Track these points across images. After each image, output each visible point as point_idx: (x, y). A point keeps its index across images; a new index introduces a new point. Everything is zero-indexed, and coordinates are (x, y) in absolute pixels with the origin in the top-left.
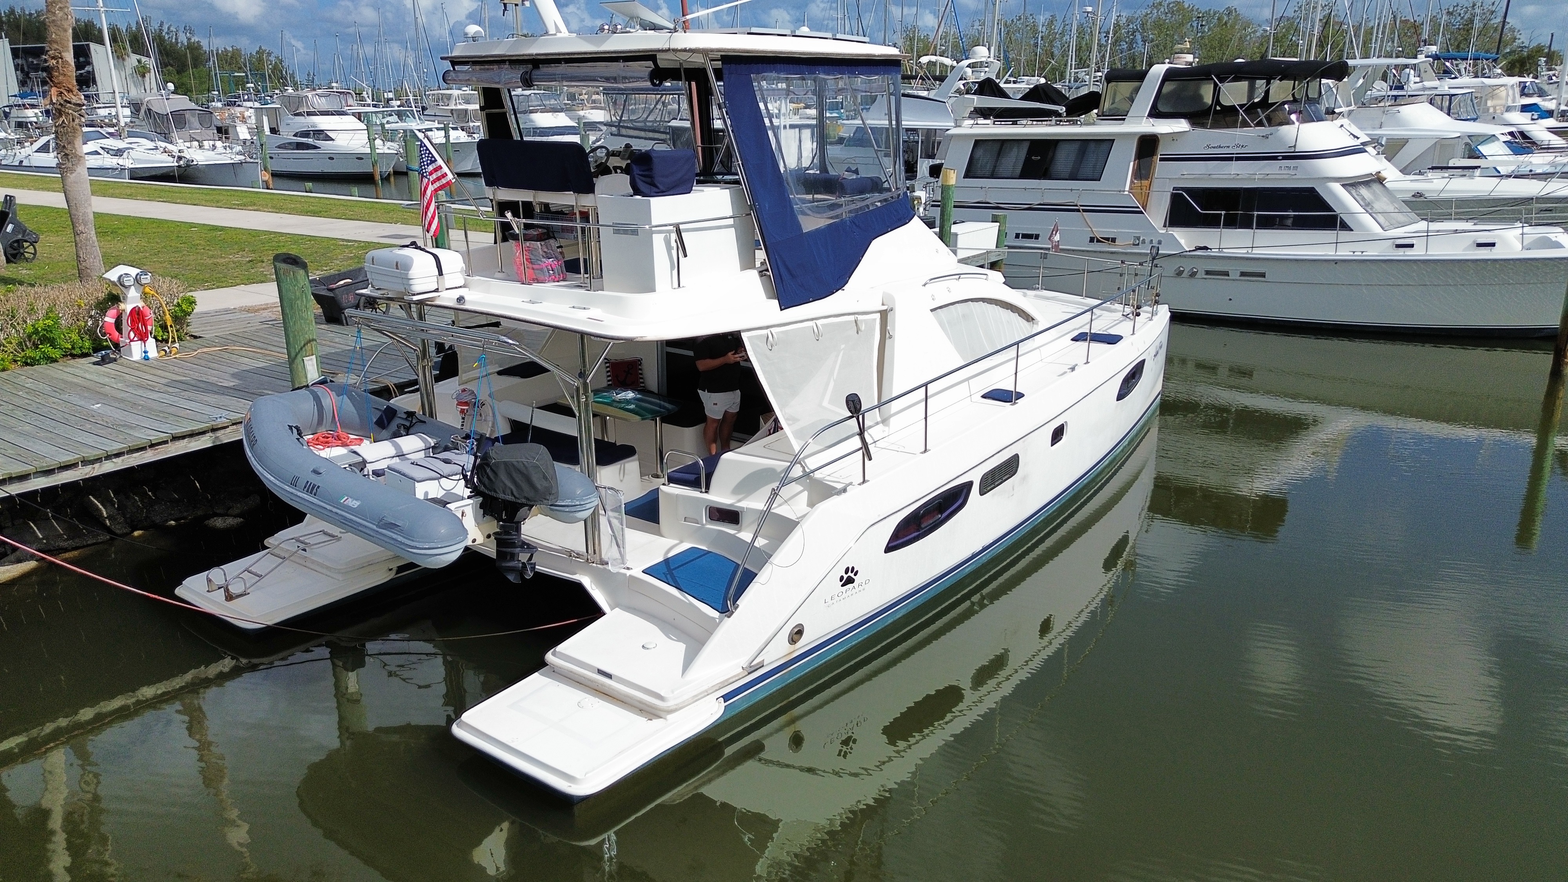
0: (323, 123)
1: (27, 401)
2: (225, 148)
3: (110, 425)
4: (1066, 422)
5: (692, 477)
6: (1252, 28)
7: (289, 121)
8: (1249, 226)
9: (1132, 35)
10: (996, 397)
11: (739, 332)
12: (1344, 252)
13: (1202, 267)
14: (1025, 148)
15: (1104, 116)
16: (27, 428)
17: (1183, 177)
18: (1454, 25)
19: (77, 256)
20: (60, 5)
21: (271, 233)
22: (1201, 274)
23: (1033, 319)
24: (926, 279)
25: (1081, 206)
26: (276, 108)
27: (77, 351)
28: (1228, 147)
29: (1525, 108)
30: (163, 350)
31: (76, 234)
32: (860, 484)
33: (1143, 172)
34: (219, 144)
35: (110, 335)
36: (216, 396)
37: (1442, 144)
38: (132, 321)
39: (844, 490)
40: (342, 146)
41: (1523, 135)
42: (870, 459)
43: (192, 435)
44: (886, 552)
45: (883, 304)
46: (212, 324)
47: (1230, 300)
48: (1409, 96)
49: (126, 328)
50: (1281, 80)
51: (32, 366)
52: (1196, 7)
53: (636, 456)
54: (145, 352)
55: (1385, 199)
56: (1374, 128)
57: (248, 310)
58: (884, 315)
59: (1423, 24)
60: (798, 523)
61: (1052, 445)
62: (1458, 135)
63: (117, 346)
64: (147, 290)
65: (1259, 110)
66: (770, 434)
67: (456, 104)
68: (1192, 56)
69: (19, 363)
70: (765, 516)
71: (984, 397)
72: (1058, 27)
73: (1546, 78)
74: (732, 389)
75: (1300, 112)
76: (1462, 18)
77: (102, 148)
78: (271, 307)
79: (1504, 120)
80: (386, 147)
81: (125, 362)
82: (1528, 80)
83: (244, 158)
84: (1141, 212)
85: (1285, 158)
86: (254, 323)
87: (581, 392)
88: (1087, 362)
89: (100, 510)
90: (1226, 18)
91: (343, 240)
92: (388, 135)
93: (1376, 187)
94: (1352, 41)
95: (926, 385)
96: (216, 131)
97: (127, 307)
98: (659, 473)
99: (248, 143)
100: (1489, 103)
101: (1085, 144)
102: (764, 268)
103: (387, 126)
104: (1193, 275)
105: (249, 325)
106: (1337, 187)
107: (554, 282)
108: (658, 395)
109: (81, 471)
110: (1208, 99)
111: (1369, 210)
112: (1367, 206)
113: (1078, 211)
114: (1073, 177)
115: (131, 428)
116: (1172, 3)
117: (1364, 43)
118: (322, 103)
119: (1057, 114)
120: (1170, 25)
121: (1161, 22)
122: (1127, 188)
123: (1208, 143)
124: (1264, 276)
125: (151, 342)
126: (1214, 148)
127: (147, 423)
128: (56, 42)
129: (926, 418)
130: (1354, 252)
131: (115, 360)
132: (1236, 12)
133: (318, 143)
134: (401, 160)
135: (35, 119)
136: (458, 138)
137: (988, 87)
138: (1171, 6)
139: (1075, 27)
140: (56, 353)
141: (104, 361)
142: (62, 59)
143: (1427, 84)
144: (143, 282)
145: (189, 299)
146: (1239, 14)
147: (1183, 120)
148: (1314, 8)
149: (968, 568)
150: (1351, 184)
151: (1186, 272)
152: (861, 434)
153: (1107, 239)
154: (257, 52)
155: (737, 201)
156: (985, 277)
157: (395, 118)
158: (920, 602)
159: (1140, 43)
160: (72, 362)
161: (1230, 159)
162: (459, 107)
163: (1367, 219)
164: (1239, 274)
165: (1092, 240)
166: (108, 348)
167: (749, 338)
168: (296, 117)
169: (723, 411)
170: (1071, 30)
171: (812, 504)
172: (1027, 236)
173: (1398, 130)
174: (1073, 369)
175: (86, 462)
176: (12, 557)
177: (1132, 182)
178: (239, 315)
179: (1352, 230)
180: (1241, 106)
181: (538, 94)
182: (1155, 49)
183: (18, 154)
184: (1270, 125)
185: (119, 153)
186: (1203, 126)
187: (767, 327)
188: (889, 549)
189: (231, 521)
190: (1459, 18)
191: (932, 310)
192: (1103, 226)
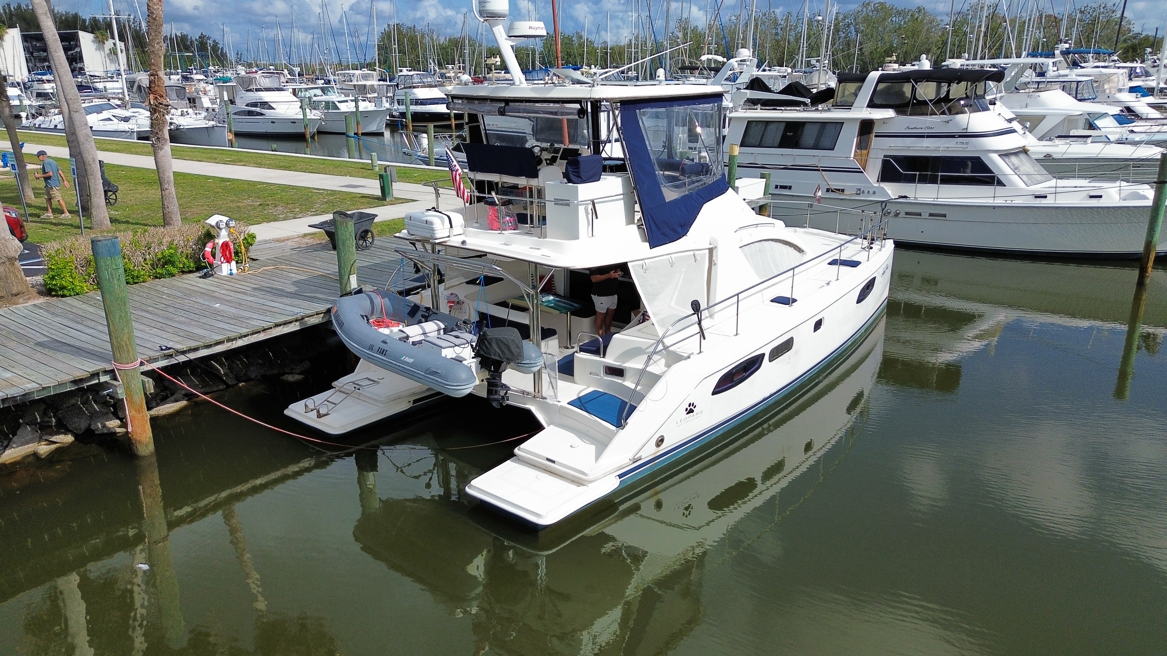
0: (266, 96)
1: (171, 302)
2: (196, 114)
3: (232, 317)
4: (823, 317)
5: (594, 349)
6: (937, 22)
7: (242, 95)
8: (935, 182)
9: (848, 27)
10: (779, 301)
11: (627, 263)
12: (999, 202)
13: (903, 210)
14: (782, 127)
15: (836, 106)
16: (183, 319)
17: (890, 148)
18: (1085, 21)
19: (163, 205)
20: (157, 41)
21: (264, 183)
22: (902, 215)
23: (803, 251)
24: (737, 228)
25: (821, 167)
26: (232, 86)
27: (186, 269)
28: (922, 128)
29: (1132, 90)
30: (241, 268)
31: (162, 190)
32: (698, 354)
33: (863, 145)
34: (190, 111)
35: (208, 259)
36: (288, 299)
37: (1070, 120)
38: (223, 250)
39: (689, 357)
40: (281, 114)
41: (1129, 109)
42: (704, 339)
43: (285, 323)
44: (713, 394)
45: (710, 244)
46: (261, 250)
47: (922, 232)
48: (1048, 82)
49: (219, 254)
50: (958, 83)
51: (160, 279)
52: (895, 7)
53: (557, 336)
54: (231, 270)
55: (1028, 165)
56: (1021, 108)
57: (278, 240)
58: (711, 250)
59: (1062, 20)
60: (661, 377)
61: (814, 332)
62: (1081, 113)
63: (211, 265)
64: (232, 230)
65: (943, 103)
66: (640, 323)
67: (357, 81)
68: (897, 65)
69: (152, 277)
70: (643, 372)
71: (772, 301)
72: (793, 21)
73: (1150, 62)
74: (612, 294)
75: (971, 106)
76: (1091, 16)
77: (114, 116)
78: (291, 239)
79: (1116, 98)
80: (312, 114)
81: (219, 277)
82: (1137, 65)
83: (215, 123)
84: (862, 172)
85: (960, 136)
86: (287, 250)
87: (535, 297)
88: (838, 279)
89: (220, 370)
90: (917, 15)
91: (315, 189)
92: (314, 105)
93: (1022, 156)
94: (1009, 37)
95: (738, 295)
96: (188, 102)
97: (220, 241)
98: (569, 346)
99: (210, 110)
100: (1106, 86)
101: (824, 124)
102: (640, 223)
103: (315, 99)
104: (897, 215)
105: (284, 251)
106: (995, 157)
107: (511, 230)
108: (564, 297)
109: (226, 345)
110: (908, 94)
111: (1017, 172)
112: (1015, 169)
113: (819, 170)
114: (816, 147)
115: (247, 319)
116: (877, 3)
117: (1018, 36)
118: (266, 82)
119: (805, 104)
120: (875, 20)
121: (869, 18)
122: (852, 155)
123: (908, 126)
124: (945, 217)
125: (234, 263)
126: (912, 128)
127: (255, 316)
128: (153, 64)
129: (737, 314)
130: (1006, 201)
131: (212, 275)
132: (924, 10)
133: (264, 111)
134: (323, 123)
135: (51, 91)
136: (366, 108)
137: (756, 84)
138: (876, 5)
139: (806, 20)
140: (175, 271)
141: (205, 276)
142: (157, 75)
143: (1062, 72)
144: (231, 225)
145: (252, 235)
146: (926, 12)
147: (890, 110)
148: (982, 7)
149: (760, 407)
150: (1005, 154)
151: (892, 213)
152: (699, 324)
153: (839, 190)
154: (200, 37)
155: (626, 184)
156: (773, 225)
157: (319, 92)
158: (731, 426)
159: (854, 33)
160: (184, 276)
161: (923, 137)
162: (360, 83)
163: (1015, 179)
164: (928, 215)
165: (828, 190)
166: (206, 268)
167: (632, 266)
168: (248, 93)
169: (607, 307)
170: (802, 24)
171: (668, 365)
172: (782, 187)
173: (1038, 109)
174: (828, 284)
175: (229, 340)
176: (172, 398)
177: (856, 151)
178: (273, 245)
179: (1005, 186)
180: (931, 101)
181: (419, 74)
182: (865, 38)
183: (53, 120)
184: (950, 114)
185: (126, 119)
186: (904, 113)
187: (643, 260)
188: (714, 393)
189: (298, 377)
190: (1089, 16)
191: (740, 247)
192: (835, 181)
